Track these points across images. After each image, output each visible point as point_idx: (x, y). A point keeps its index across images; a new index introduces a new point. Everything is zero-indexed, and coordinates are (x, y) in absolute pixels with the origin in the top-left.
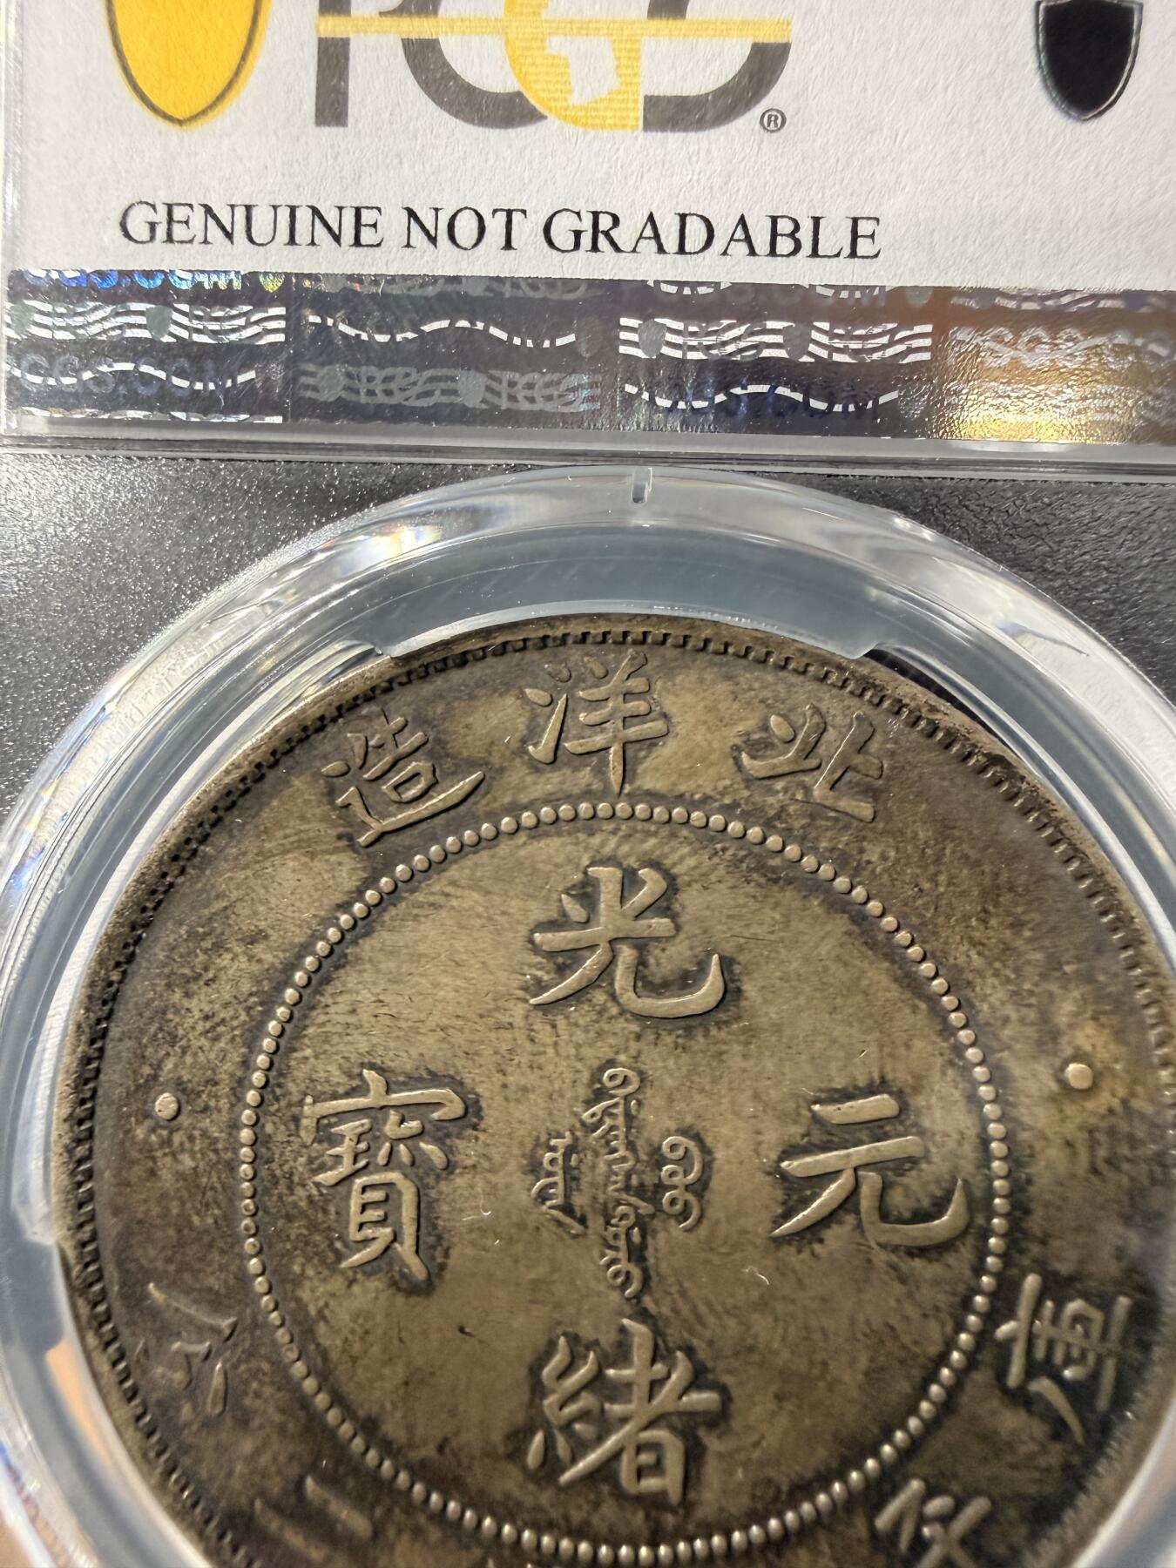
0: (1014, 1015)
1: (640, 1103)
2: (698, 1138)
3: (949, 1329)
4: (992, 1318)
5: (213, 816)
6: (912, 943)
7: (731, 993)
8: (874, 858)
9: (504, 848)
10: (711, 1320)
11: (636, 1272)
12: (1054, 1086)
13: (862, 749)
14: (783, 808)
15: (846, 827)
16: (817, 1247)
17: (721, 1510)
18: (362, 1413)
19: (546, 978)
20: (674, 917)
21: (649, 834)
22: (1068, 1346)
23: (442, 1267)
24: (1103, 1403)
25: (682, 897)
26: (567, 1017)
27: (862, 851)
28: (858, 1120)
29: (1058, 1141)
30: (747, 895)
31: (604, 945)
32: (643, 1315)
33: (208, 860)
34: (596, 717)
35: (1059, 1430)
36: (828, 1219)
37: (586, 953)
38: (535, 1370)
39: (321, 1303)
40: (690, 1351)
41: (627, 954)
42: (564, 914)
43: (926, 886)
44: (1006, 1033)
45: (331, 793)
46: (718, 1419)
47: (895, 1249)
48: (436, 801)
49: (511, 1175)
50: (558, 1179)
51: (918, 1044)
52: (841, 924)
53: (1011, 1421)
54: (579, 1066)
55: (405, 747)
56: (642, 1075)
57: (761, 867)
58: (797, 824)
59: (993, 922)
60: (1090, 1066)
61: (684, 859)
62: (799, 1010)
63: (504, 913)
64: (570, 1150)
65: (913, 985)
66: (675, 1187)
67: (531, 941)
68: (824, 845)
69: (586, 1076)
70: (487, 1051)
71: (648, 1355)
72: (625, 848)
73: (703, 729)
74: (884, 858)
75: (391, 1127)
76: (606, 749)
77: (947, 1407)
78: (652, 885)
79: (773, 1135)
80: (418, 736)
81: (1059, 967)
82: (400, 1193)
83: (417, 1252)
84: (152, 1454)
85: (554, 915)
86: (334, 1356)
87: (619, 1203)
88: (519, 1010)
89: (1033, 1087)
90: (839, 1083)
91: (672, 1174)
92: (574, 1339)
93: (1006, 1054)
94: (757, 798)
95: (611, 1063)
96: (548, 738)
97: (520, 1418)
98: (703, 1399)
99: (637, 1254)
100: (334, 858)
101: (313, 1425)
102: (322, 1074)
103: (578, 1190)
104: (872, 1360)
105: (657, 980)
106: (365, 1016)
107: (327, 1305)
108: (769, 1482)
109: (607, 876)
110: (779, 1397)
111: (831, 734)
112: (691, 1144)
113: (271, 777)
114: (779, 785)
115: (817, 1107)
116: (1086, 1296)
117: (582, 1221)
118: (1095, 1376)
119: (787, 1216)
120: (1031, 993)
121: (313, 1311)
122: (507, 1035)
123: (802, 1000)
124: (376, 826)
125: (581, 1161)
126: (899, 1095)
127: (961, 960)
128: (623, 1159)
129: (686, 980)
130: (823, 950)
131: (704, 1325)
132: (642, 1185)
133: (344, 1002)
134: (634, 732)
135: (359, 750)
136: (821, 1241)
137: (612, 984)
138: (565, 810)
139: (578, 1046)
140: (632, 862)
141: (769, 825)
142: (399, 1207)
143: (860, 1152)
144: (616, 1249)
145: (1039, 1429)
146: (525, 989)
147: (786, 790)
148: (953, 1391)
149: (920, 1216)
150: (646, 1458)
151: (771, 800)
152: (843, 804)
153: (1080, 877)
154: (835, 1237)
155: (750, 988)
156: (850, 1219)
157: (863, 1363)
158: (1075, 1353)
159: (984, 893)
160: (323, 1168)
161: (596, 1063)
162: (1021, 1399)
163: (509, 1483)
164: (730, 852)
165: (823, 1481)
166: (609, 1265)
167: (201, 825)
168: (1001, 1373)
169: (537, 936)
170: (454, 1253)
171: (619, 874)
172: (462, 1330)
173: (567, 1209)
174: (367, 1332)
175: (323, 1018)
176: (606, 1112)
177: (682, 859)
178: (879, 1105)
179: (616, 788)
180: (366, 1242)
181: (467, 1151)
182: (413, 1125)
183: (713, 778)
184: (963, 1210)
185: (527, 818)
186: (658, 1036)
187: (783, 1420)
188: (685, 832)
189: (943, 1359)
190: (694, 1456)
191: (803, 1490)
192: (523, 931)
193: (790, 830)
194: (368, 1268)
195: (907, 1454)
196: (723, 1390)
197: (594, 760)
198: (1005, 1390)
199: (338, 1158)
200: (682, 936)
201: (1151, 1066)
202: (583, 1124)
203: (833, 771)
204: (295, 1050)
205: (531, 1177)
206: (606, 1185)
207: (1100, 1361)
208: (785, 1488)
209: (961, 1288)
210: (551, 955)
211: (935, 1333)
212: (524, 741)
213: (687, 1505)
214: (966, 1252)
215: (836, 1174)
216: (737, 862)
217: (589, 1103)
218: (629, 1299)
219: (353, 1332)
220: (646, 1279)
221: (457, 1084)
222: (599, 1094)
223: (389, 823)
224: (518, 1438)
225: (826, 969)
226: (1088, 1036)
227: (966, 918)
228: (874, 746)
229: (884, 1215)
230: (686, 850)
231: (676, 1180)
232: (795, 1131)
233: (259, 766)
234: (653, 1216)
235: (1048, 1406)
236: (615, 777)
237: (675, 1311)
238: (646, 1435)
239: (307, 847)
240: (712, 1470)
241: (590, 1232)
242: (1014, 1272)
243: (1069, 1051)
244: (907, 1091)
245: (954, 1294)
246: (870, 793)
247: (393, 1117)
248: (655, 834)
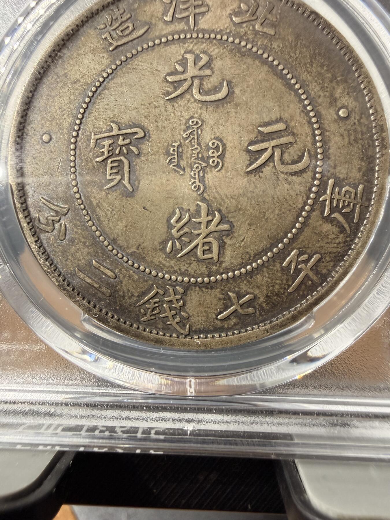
0: (322, 95)
1: (202, 130)
2: (221, 140)
3: (305, 198)
4: (318, 194)
5: (62, 43)
6: (288, 73)
7: (230, 93)
8: (276, 47)
9: (157, 48)
10: (227, 201)
11: (202, 186)
12: (336, 117)
13: (270, 12)
14: (246, 33)
15: (266, 37)
16: (261, 174)
17: (231, 263)
18: (112, 238)
19: (170, 90)
20: (212, 69)
21: (203, 43)
22: (344, 201)
23: (138, 187)
24: (355, 220)
25: (214, 62)
26: (177, 103)
27: (271, 45)
28: (273, 131)
29: (338, 134)
30: (235, 61)
31: (189, 79)
32: (204, 200)
33: (60, 57)
34: (185, 7)
35: (342, 230)
36: (264, 164)
37: (183, 82)
38: (168, 220)
39: (98, 201)
40: (220, 211)
41: (196, 82)
42: (176, 70)
43: (292, 55)
44: (320, 100)
45: (101, 34)
46: (230, 233)
47: (286, 173)
48: (135, 35)
49: (159, 156)
50: (176, 156)
51: (292, 106)
52: (266, 68)
53: (327, 227)
54: (182, 119)
55: (124, 19)
56: (203, 121)
57: (239, 51)
58: (250, 37)
59: (314, 65)
60: (347, 109)
61: (214, 51)
62: (253, 97)
63: (157, 70)
64: (179, 146)
65: (291, 87)
66: (214, 157)
67: (165, 79)
68: (259, 43)
69: (184, 121)
70: (151, 115)
71: (206, 213)
72: (196, 47)
73: (219, 8)
74: (279, 46)
75: (120, 142)
76: (189, 16)
77: (304, 224)
78: (205, 59)
79: (246, 138)
80: (129, 15)
81: (336, 78)
82: (123, 163)
83: (129, 182)
84: (41, 253)
85: (173, 70)
86: (102, 219)
87: (195, 163)
88: (162, 102)
89: (329, 117)
90: (266, 120)
91: (213, 153)
92: (181, 209)
93: (320, 107)
94: (238, 30)
95: (192, 117)
96: (171, 13)
97: (164, 237)
98: (225, 227)
99: (202, 180)
100: (101, 55)
101: (95, 243)
102: (98, 126)
103: (182, 159)
104: (280, 210)
105: (207, 90)
106: (112, 105)
107: (99, 202)
108: (247, 253)
109: (190, 57)
110: (250, 225)
111: (260, 9)
112: (219, 143)
113: (82, 30)
114: (245, 25)
115: (259, 128)
116: (349, 185)
117: (184, 170)
118: (353, 210)
119: (250, 165)
120: (327, 87)
121: (95, 204)
122: (158, 110)
123: (253, 94)
124: (115, 44)
125: (182, 150)
126: (286, 122)
127: (304, 78)
128: (197, 148)
129: (216, 89)
130: (260, 77)
131: (225, 203)
132: (203, 156)
133: (105, 102)
134: (197, 11)
135: (110, 20)
136: (262, 172)
137: (192, 91)
138: (176, 37)
139: (181, 112)
140: (198, 52)
141: (241, 39)
142: (123, 168)
143: (274, 143)
144: (195, 178)
145: (335, 230)
146: (164, 94)
147: (247, 27)
148: (307, 218)
149: (294, 162)
150: (206, 247)
151: (242, 30)
152: (265, 30)
153: (341, 49)
154: (267, 170)
155: (237, 91)
156: (271, 164)
157: (277, 212)
158: (346, 204)
159: (311, 57)
160: (97, 157)
161: (187, 117)
162: (329, 219)
163: (161, 258)
164: (229, 47)
165: (265, 251)
166: (192, 184)
167: (58, 45)
168: (323, 212)
169: (168, 78)
170: (141, 182)
171: (193, 56)
172: (144, 208)
173: (178, 166)
174: (113, 210)
175: (97, 107)
176: (190, 133)
177: (214, 50)
178: (280, 126)
179: (192, 28)
180: (112, 180)
181: (146, 147)
182: (128, 141)
183: (224, 24)
184: (308, 159)
185: (164, 40)
186: (207, 108)
187: (251, 233)
188: (215, 41)
189: (303, 209)
190: (222, 246)
191: (258, 255)
192: (163, 75)
193: (248, 39)
194: (114, 189)
195: (293, 240)
196: (231, 223)
197: (185, 20)
198: (324, 218)
199: (103, 152)
200: (214, 75)
201: (367, 108)
202: (183, 137)
203: (262, 19)
204: (89, 117)
205: (166, 156)
206: (191, 158)
207: (354, 205)
208: (252, 255)
209: (308, 185)
210: (172, 83)
211: (300, 200)
212: (163, 15)
213: (220, 262)
214: (310, 174)
215: (266, 149)
216: (231, 51)
217: (185, 131)
218: (199, 195)
219: (108, 210)
220: (205, 188)
221: (143, 128)
222: (188, 127)
223: (120, 43)
224: (164, 243)
225: (261, 83)
226: (346, 100)
227: (305, 64)
228: (274, 12)
229: (282, 162)
230: (215, 47)
231: (214, 155)
232: (252, 136)
233: (77, 26)
234: (207, 167)
235: (339, 222)
236: (192, 25)
237: (215, 198)
238: (207, 240)
239: (93, 51)
240: (228, 252)
241: (186, 173)
242: (325, 178)
243: (340, 106)
244: (289, 121)
245: (306, 187)
246: (273, 25)
247: (121, 138)
248: (205, 42)
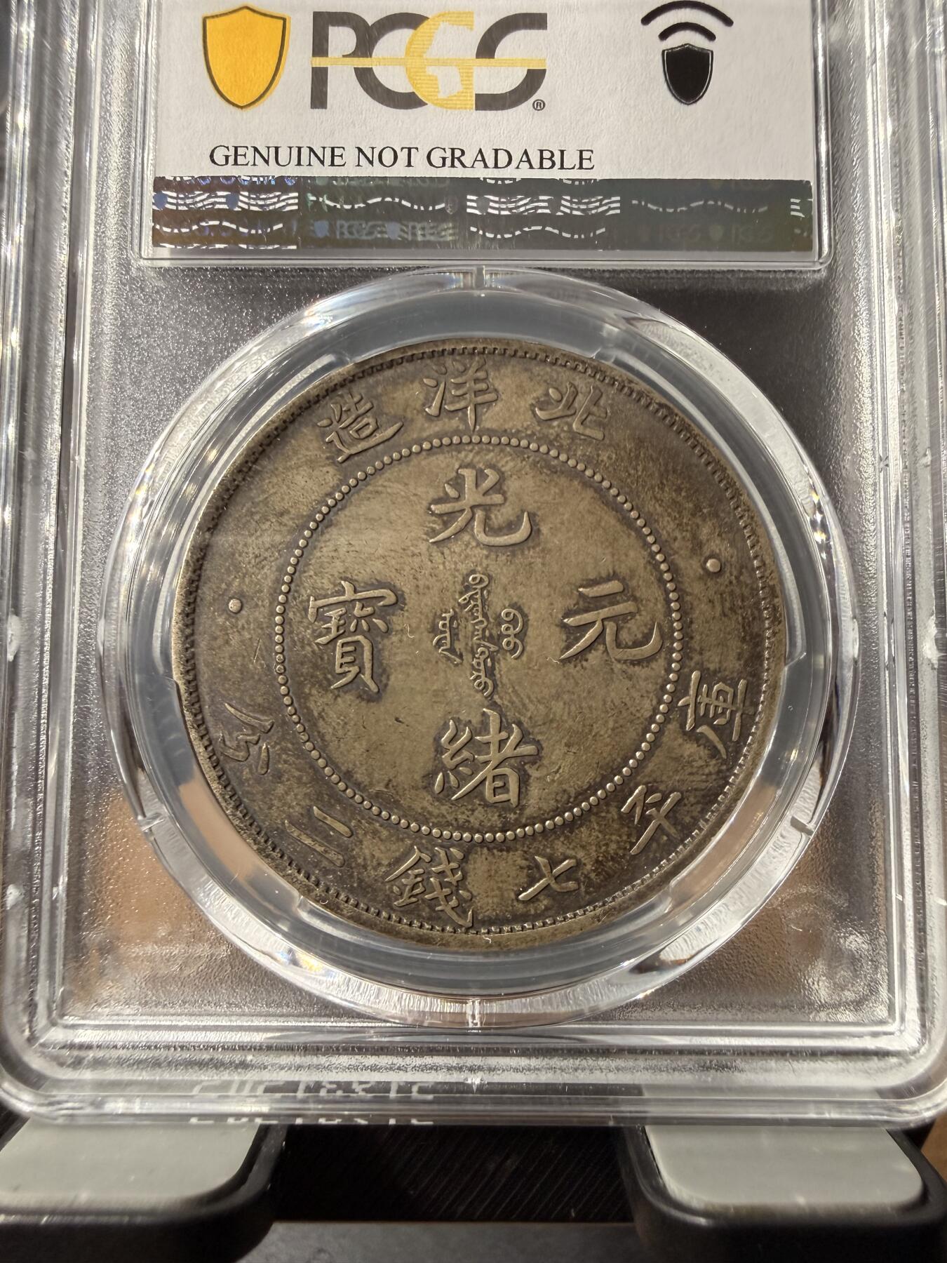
0: (679, 537)
1: (489, 592)
2: (520, 609)
3: (654, 702)
4: (676, 695)
5: (260, 449)
6: (626, 501)
7: (534, 532)
8: (605, 458)
9: (414, 461)
10: (531, 707)
11: (490, 683)
12: (702, 572)
13: (596, 403)
14: (558, 435)
15: (590, 443)
16: (584, 663)
17: (540, 809)
18: (343, 769)
19: (438, 527)
20: (504, 494)
21: (489, 451)
22: (716, 707)
23: (386, 685)
24: (735, 737)
25: (509, 482)
26: (449, 549)
27: (598, 455)
28: (603, 594)
29: (705, 600)
30: (541, 480)
31: (467, 511)
32: (493, 706)
33: (257, 472)
34: (459, 393)
35: (714, 753)
36: (590, 648)
37: (458, 514)
38: (437, 740)
39: (320, 709)
40: (519, 724)
41: (479, 514)
42: (446, 494)
43: (632, 472)
44: (677, 544)
45: (324, 435)
46: (536, 759)
47: (625, 662)
48: (379, 437)
49: (422, 633)
50: (448, 635)
51: (632, 554)
52: (590, 493)
53: (690, 749)
54: (457, 574)
55: (362, 411)
56: (490, 577)
57: (548, 466)
58: (565, 443)
59: (667, 489)
60: (719, 560)
61: (508, 465)
62: (570, 539)
63: (415, 495)
64: (452, 619)
65: (628, 523)
66: (509, 636)
67: (429, 509)
68: (579, 453)
69: (460, 578)
70: (407, 568)
71: (498, 726)
72: (477, 459)
73: (515, 396)
74: (610, 458)
75: (357, 612)
76: (466, 408)
77: (655, 744)
78: (492, 477)
79: (560, 604)
80: (368, 406)
81: (701, 511)
82: (362, 647)
83: (372, 678)
84: (227, 797)
85: (441, 494)
86: (327, 738)
87: (479, 646)
88: (423, 547)
89: (691, 574)
90: (592, 576)
91: (507, 629)
92: (457, 721)
93: (676, 556)
94: (545, 431)
95: (473, 572)
96: (436, 404)
97: (430, 767)
98: (528, 749)
99: (490, 673)
100: (325, 469)
101: (317, 777)
102: (320, 585)
103: (458, 640)
104: (616, 722)
105: (496, 527)
106: (343, 550)
107: (323, 710)
108: (565, 791)
109: (469, 474)
110: (568, 745)
111: (580, 397)
112: (517, 613)
113: (291, 428)
114: (555, 423)
115: (581, 590)
116: (724, 680)
117: (461, 656)
118: (731, 721)
119: (568, 648)
120: (687, 524)
121: (316, 714)
122: (417, 560)
123: (571, 534)
124: (347, 452)
125: (459, 625)
126: (623, 580)
127: (651, 509)
128: (481, 622)
129: (511, 527)
130: (581, 507)
131: (528, 710)
132: (491, 635)
133: (331, 545)
134: (480, 399)
135: (337, 413)
136: (587, 660)
137: (472, 529)
138: (446, 441)
139: (456, 563)
140: (481, 466)
141: (551, 444)
142: (362, 654)
143: (605, 612)
144: (479, 671)
145: (704, 753)
146: (427, 534)
147: (559, 426)
148: (659, 734)
149: (637, 644)
150: (499, 783)
151: (551, 431)
152: (588, 432)
153: (708, 463)
154: (594, 657)
155: (545, 529)
156: (601, 648)
157: (611, 724)
158: (720, 711)
159: (661, 476)
160: (320, 636)
161: (465, 572)
162: (692, 736)
163: (424, 802)
164: (531, 459)
165: (593, 789)
166: (475, 680)
167: (254, 453)
168: (683, 725)
169: (433, 507)
170: (392, 678)
171: (474, 472)
172: (397, 720)
173: (452, 650)
174: (346, 723)
175: (319, 554)
176: (471, 597)
177: (507, 462)
178: (614, 586)
179: (472, 428)
180: (344, 674)
181: (398, 621)
182: (369, 610)
183: (522, 421)
184: (658, 638)
185: (426, 445)
186: (497, 556)
187: (570, 758)
188: (508, 449)
189: (651, 720)
190: (524, 781)
191: (583, 794)
192: (425, 503)
193: (561, 446)
194: (346, 689)
195: (635, 771)
196: (538, 743)
197: (460, 414)
198: (685, 733)
199: (328, 629)
200: (507, 504)
201: (749, 558)
202: (459, 604)
203: (582, 415)
204: (305, 572)
205: (431, 635)
206: (472, 638)
207: (732, 713)
208: (573, 795)
209: (660, 681)
210: (440, 515)
211: (647, 705)
212: (424, 405)
213: (521, 807)
214: (661, 662)
215: (593, 623)
216: (535, 464)
217: (461, 594)
218: (486, 698)
219: (338, 724)
220: (495, 686)
221: (393, 588)
222: (467, 589)
223: (353, 451)
224: (430, 776)
225: (583, 516)
226: (716, 545)
227: (652, 488)
228: (602, 402)
229: (618, 645)
230: (509, 458)
231: (509, 632)
232: (570, 603)
233: (285, 422)
234: (498, 652)
235: (708, 740)
236: (471, 422)
237: (512, 703)
238: (498, 771)
239: (312, 464)
240: (534, 791)
241: (465, 661)
242: (686, 670)
243: (708, 554)
244: (627, 578)
245: (657, 684)
246: (600, 425)
247: (358, 605)
248: (493, 451)
